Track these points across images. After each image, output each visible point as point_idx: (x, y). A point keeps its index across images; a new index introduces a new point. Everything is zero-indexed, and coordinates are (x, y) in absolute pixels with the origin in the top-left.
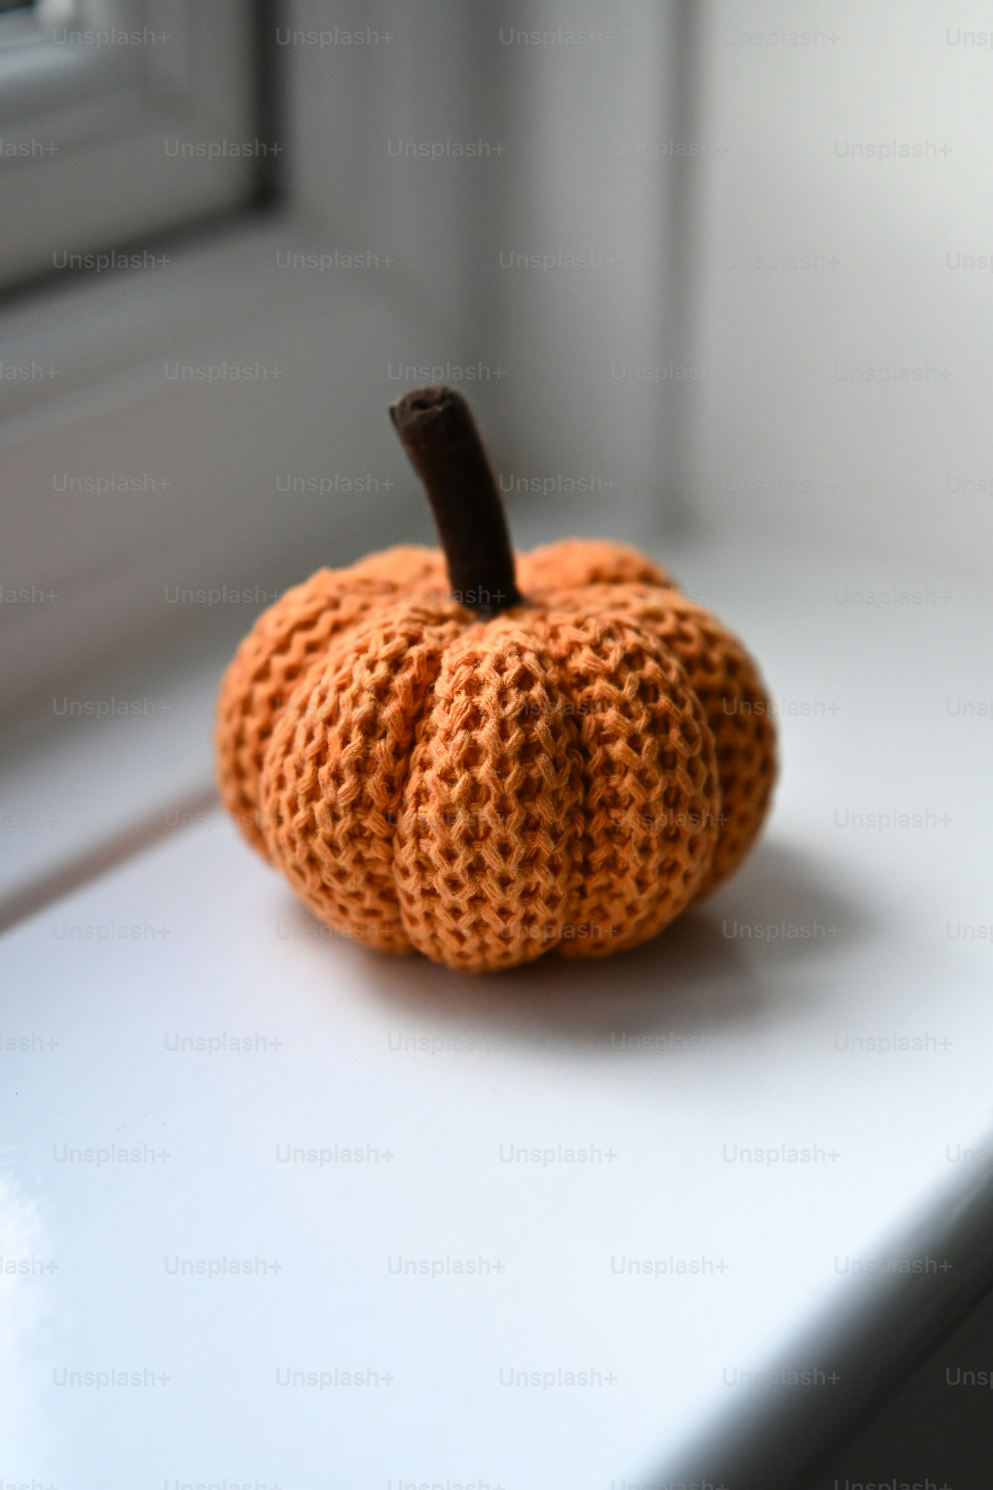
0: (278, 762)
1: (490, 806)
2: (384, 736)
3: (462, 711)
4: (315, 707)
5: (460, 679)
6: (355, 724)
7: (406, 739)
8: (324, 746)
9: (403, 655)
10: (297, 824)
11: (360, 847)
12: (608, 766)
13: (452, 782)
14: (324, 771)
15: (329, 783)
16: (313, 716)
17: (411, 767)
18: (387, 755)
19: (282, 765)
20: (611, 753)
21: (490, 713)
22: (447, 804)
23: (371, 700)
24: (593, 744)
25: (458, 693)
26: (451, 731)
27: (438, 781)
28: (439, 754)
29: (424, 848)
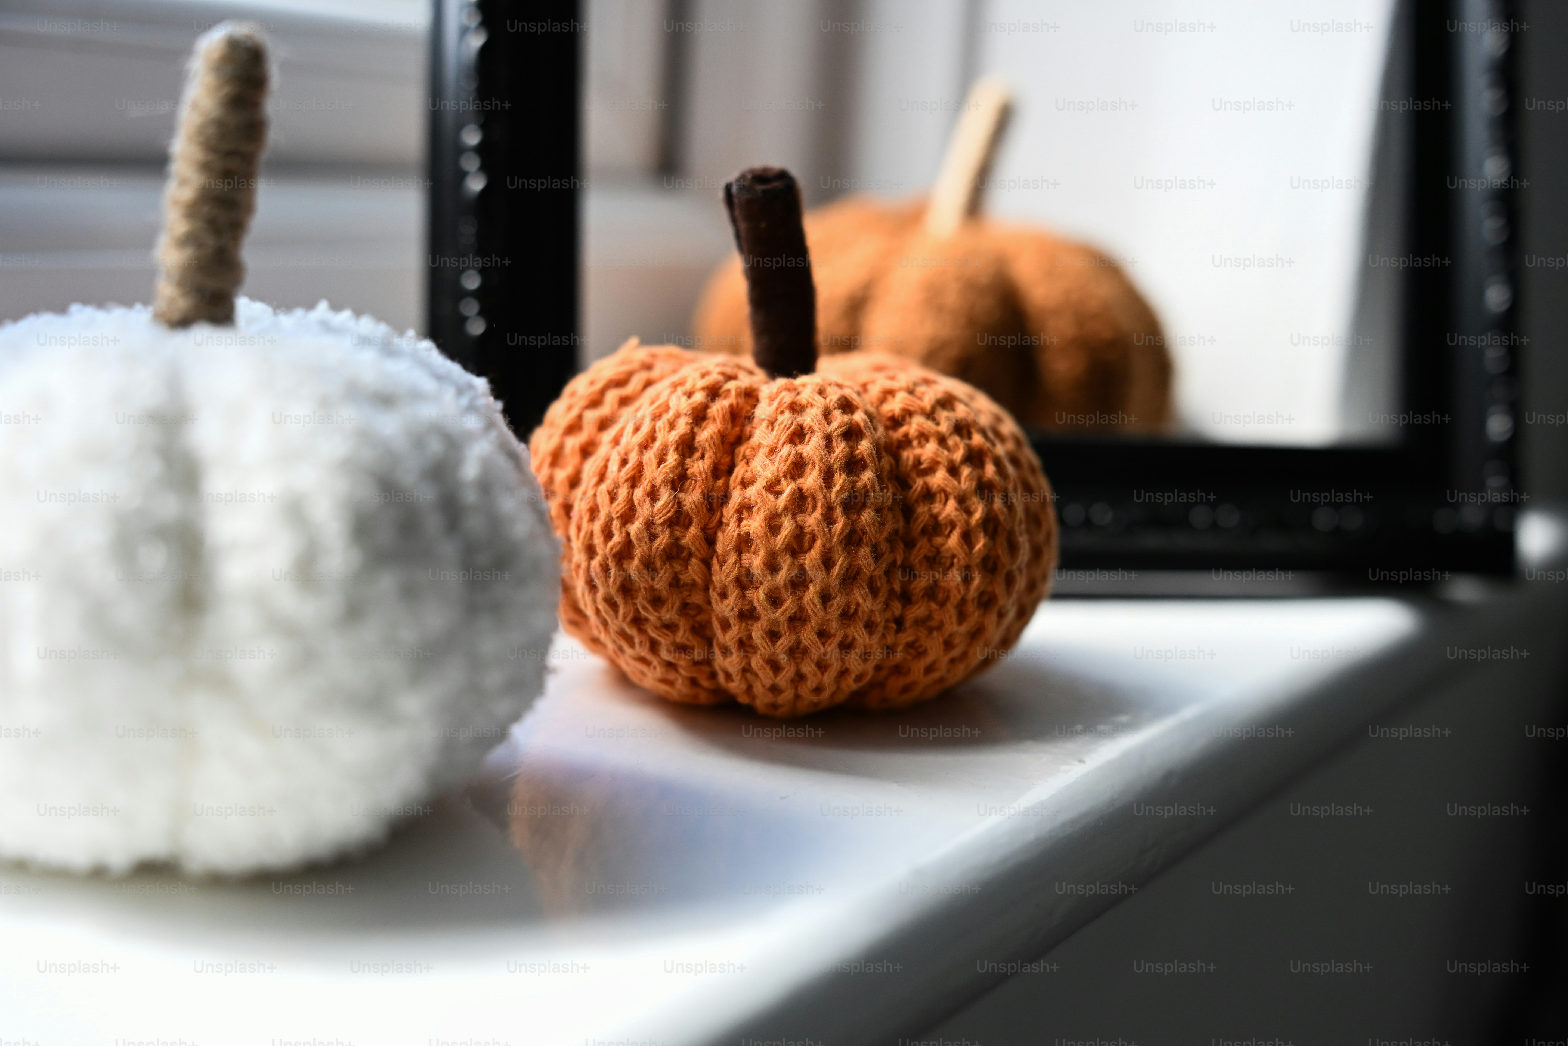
0: (591, 493)
1: (817, 514)
2: (702, 457)
3: (787, 427)
4: (630, 435)
5: (784, 401)
6: (672, 445)
7: (726, 460)
8: (640, 467)
9: (720, 388)
10: (611, 549)
11: (678, 567)
12: (929, 495)
13: (778, 494)
14: (639, 493)
15: (644, 501)
16: (628, 443)
17: (731, 487)
18: (706, 473)
19: (595, 495)
20: (930, 484)
21: (816, 429)
22: (773, 515)
23: (687, 424)
24: (913, 475)
25: (782, 412)
26: (776, 447)
27: (764, 492)
28: (765, 467)
29: (745, 563)
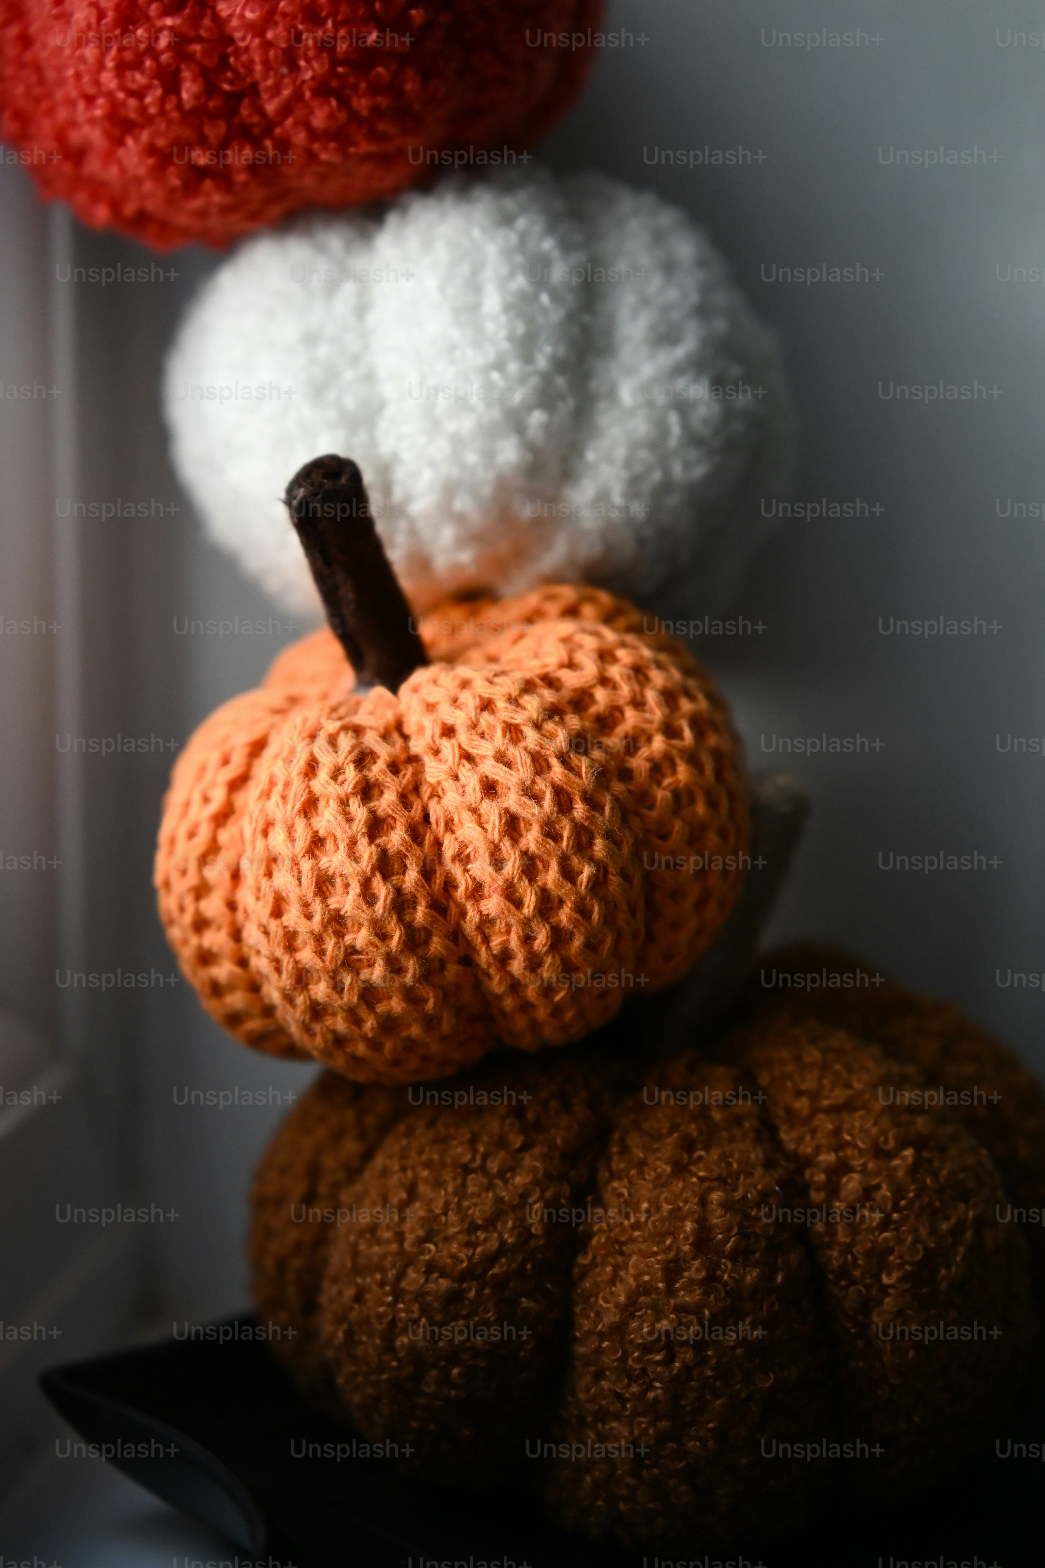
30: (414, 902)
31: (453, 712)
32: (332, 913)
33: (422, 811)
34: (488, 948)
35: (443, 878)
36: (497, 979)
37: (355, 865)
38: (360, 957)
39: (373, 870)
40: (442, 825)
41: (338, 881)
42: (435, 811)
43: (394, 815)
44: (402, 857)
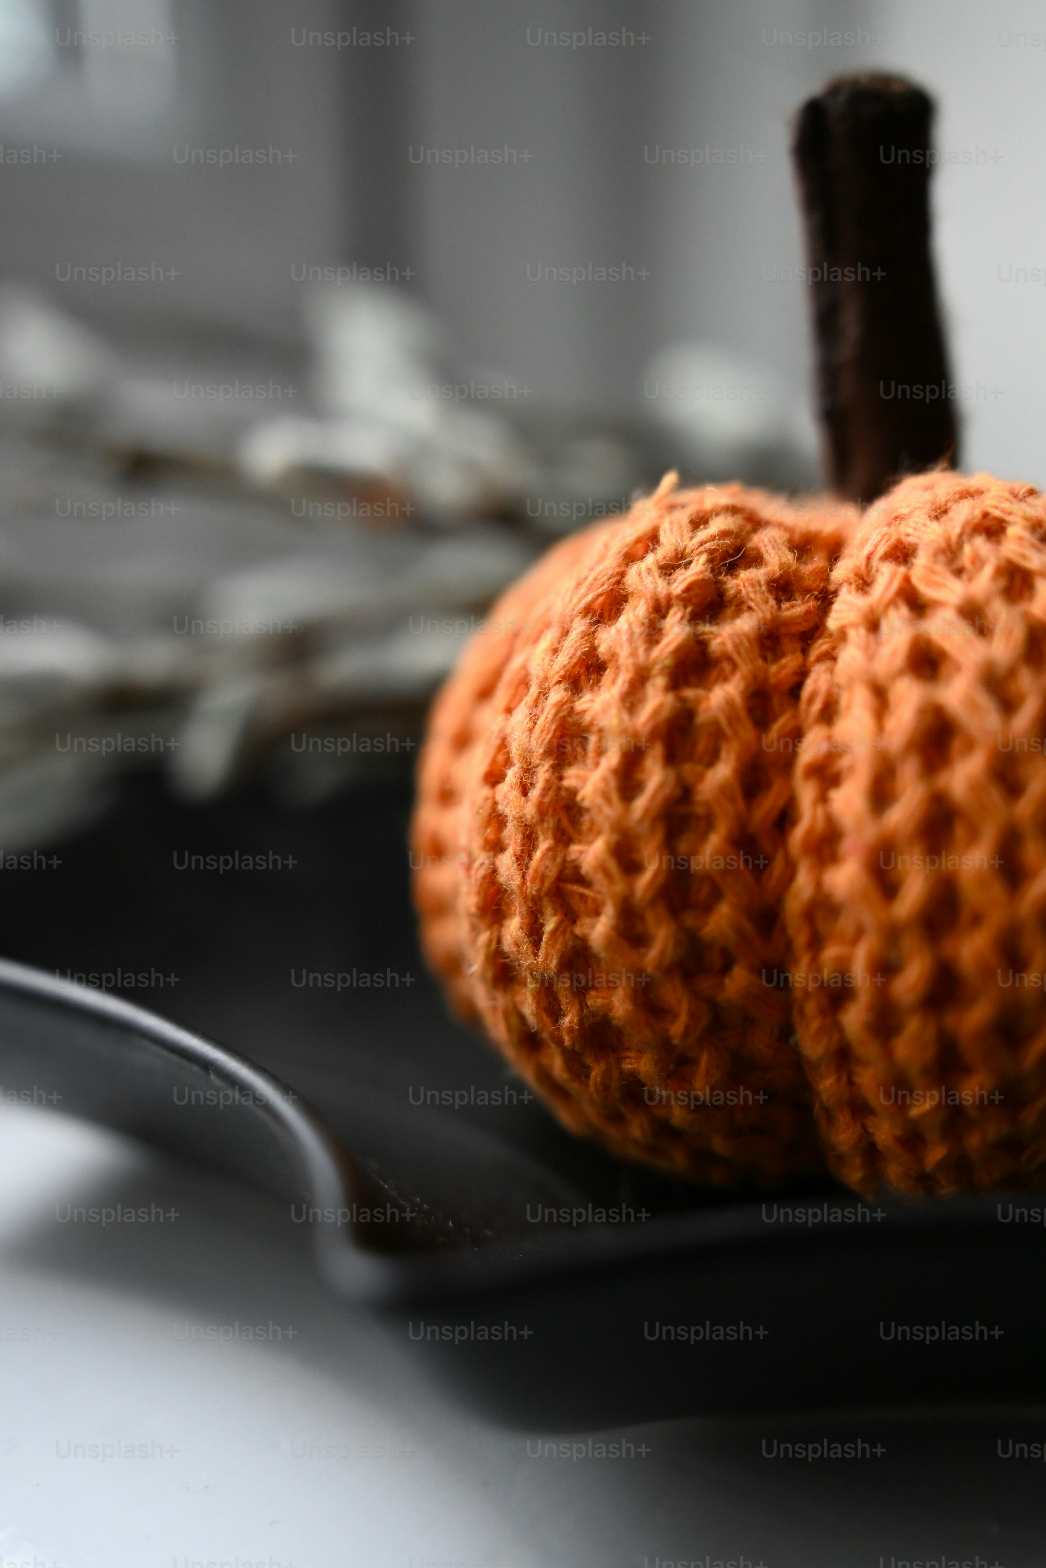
30: (709, 822)
31: (925, 525)
32: (563, 794)
33: (796, 673)
34: (815, 959)
35: (781, 802)
36: (815, 1025)
37: (626, 717)
38: (587, 892)
39: (654, 735)
40: (817, 706)
41: (593, 739)
42: (816, 681)
43: (736, 657)
44: (718, 735)
